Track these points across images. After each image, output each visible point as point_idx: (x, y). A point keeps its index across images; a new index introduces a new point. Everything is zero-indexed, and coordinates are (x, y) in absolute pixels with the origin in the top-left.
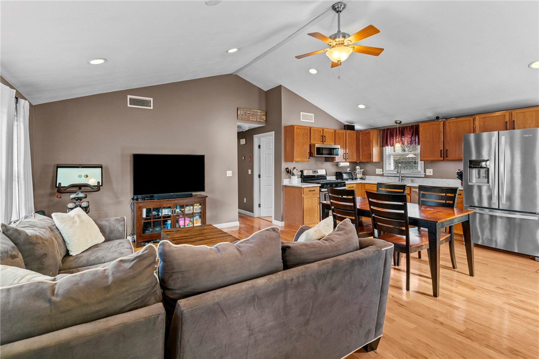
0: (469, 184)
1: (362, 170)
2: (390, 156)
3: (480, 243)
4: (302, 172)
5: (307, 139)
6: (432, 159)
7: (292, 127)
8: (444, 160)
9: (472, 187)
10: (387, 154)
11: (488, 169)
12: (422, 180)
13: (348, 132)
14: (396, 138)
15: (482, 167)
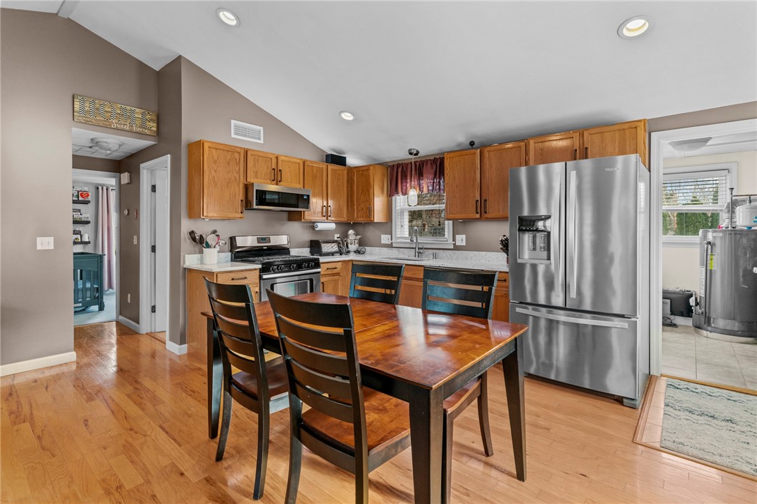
0: (519, 261)
1: (359, 237)
2: (402, 212)
3: (532, 371)
4: (232, 239)
5: (238, 172)
6: (463, 216)
7: (199, 144)
8: (480, 219)
9: (522, 266)
10: (398, 208)
11: (549, 233)
12: (450, 255)
13: (332, 167)
14: (411, 181)
15: (537, 230)
